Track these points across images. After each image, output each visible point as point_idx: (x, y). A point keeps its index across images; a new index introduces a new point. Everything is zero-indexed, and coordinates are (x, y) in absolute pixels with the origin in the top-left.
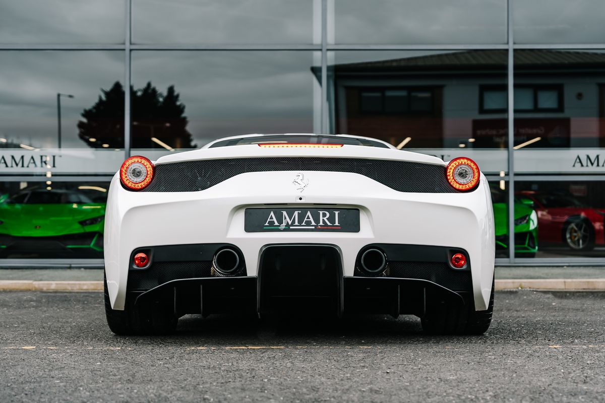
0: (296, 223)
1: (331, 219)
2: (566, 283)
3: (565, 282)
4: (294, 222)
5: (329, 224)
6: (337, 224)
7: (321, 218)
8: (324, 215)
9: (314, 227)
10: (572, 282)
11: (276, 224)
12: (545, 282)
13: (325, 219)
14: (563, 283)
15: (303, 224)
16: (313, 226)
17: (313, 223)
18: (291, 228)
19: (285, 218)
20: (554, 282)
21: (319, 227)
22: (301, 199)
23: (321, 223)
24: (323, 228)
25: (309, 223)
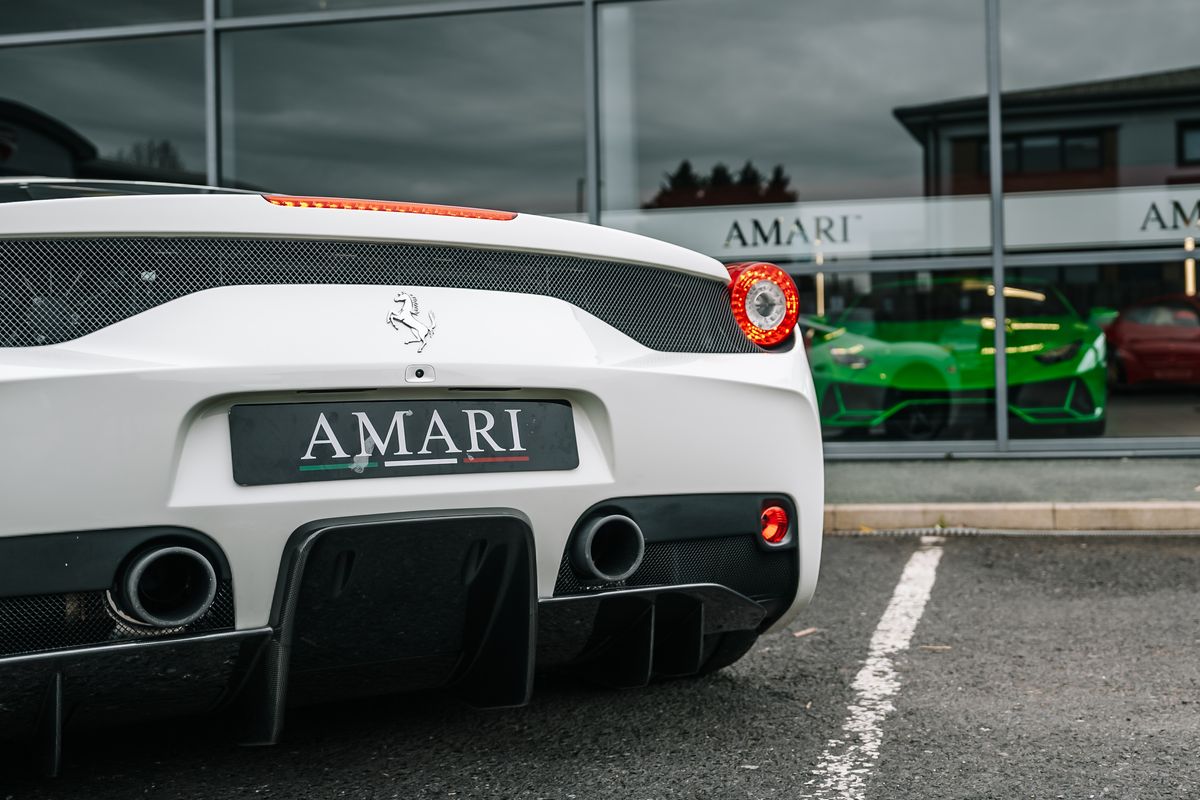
0: (403, 450)
1: (502, 433)
2: (1058, 515)
3: (1054, 511)
4: (394, 445)
5: (497, 448)
6: (517, 447)
7: (473, 431)
8: (481, 422)
9: (454, 461)
10: (1074, 511)
11: (340, 453)
12: (1005, 511)
13: (484, 432)
14: (1050, 515)
15: (424, 451)
16: (452, 455)
17: (453, 448)
18: (388, 464)
19: (367, 435)
20: (1027, 512)
21: (471, 458)
22: (420, 374)
23: (475, 448)
24: (483, 460)
25: (438, 449)
